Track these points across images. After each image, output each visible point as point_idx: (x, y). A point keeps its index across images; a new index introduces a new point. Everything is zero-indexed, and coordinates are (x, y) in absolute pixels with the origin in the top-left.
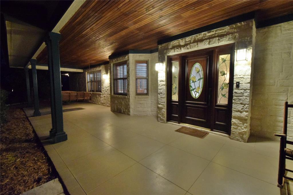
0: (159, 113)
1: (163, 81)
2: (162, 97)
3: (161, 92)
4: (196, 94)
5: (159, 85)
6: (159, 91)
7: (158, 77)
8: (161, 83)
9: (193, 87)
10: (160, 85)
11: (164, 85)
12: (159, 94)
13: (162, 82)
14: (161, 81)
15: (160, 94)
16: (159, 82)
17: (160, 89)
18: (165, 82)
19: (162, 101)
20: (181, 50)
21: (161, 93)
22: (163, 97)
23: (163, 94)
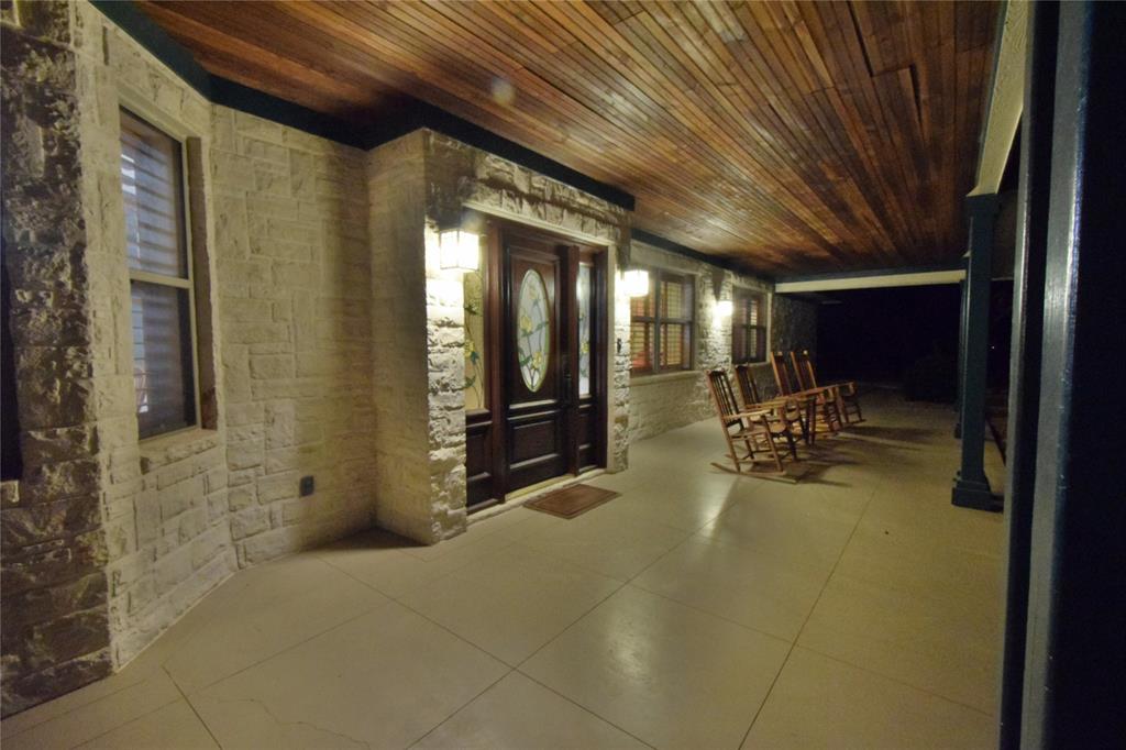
0: (437, 494)
1: (456, 326)
2: (449, 404)
3: (444, 381)
4: (533, 378)
5: (434, 344)
6: (433, 376)
7: (428, 300)
8: (445, 335)
9: (527, 354)
10: (439, 347)
11: (460, 345)
12: (435, 392)
13: (445, 329)
14: (442, 324)
15: (440, 393)
16: (430, 327)
17: (441, 368)
18: (462, 329)
19: (448, 428)
20: (521, 207)
21: (445, 387)
22: (455, 405)
23: (454, 391)
